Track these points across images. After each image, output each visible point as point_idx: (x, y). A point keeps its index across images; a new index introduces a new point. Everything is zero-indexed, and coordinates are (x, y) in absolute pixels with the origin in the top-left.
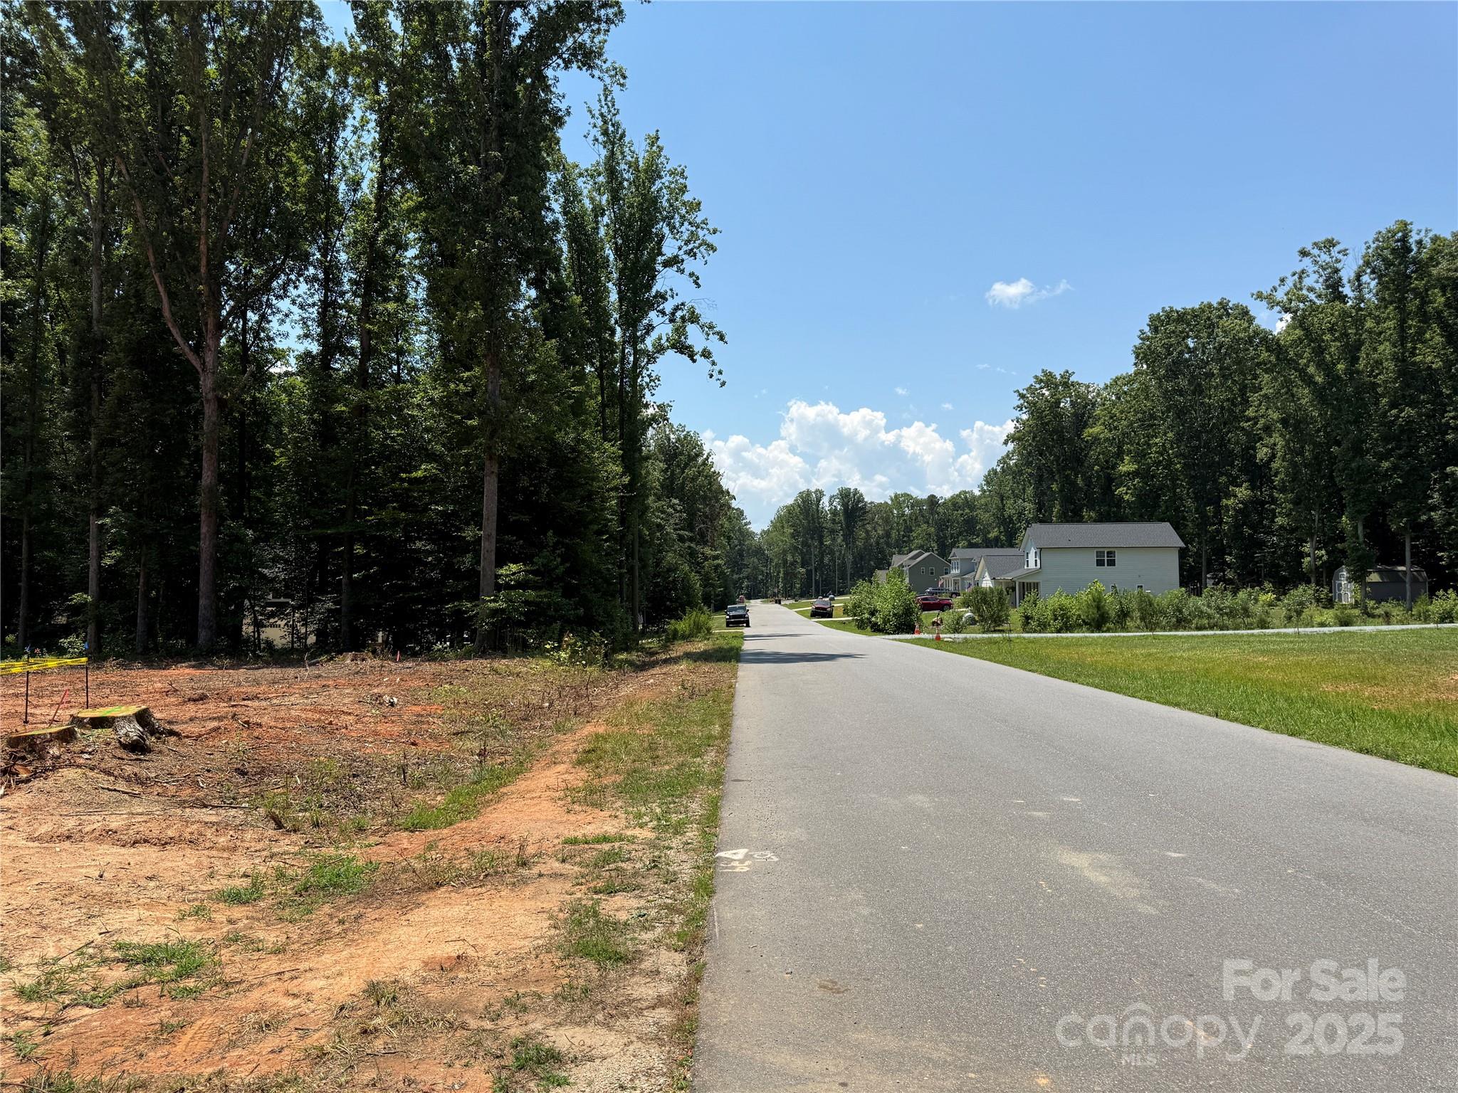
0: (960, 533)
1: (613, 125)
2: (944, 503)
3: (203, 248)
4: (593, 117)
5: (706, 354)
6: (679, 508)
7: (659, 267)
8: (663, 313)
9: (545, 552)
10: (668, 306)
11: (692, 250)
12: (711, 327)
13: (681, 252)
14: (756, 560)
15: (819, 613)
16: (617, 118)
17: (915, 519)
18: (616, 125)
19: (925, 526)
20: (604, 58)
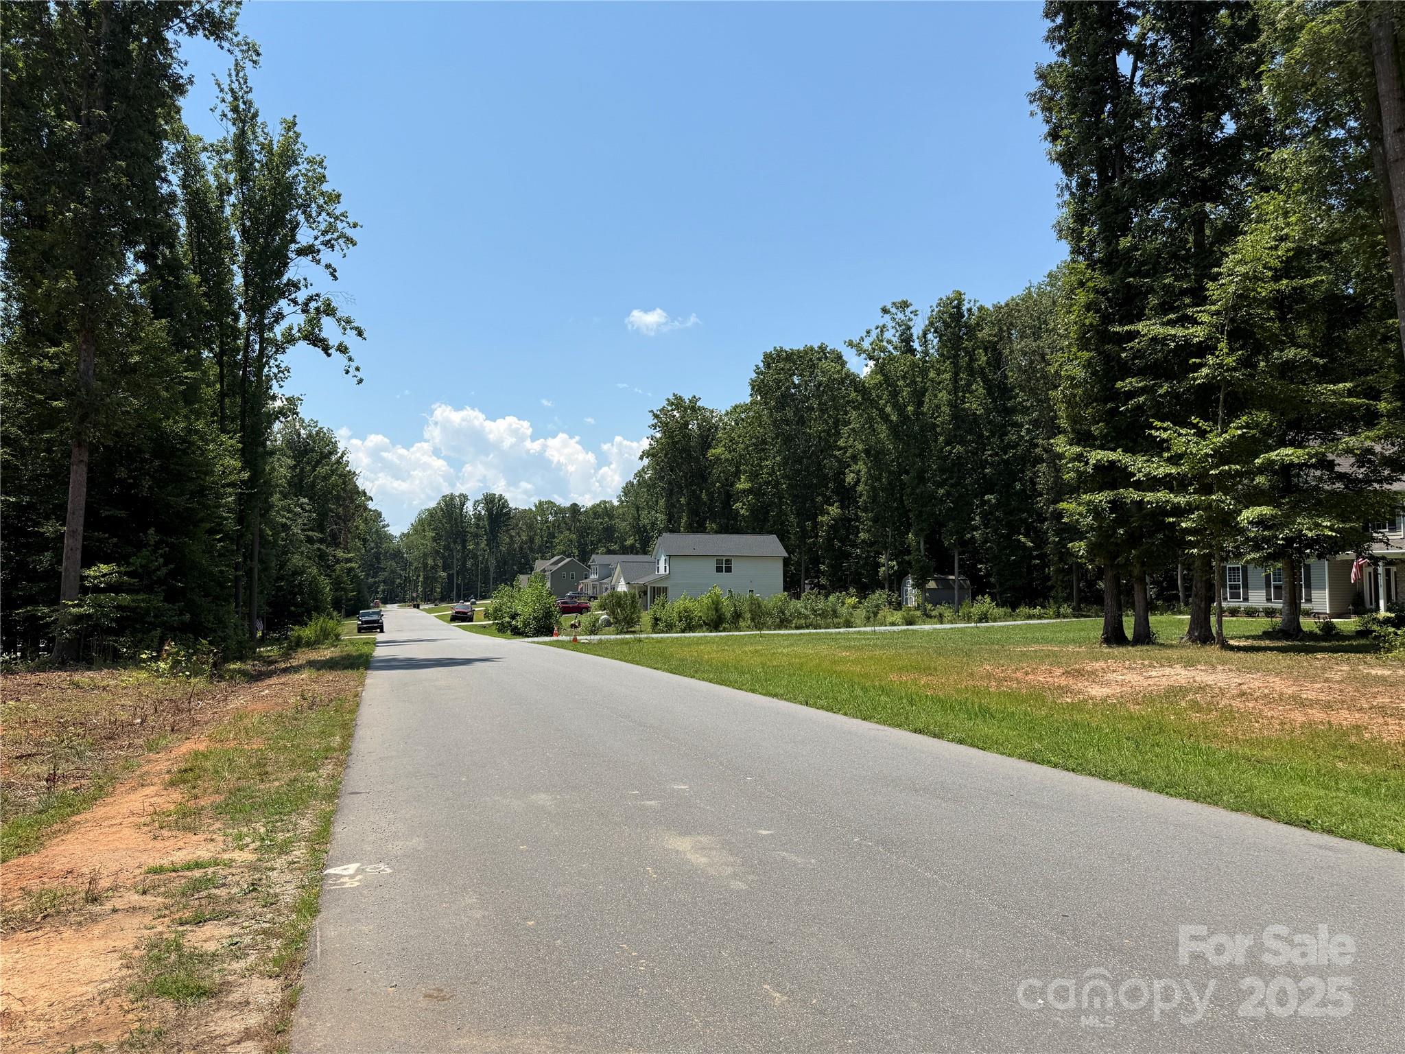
0: (600, 541)
1: (244, 103)
2: (586, 512)
4: (222, 90)
5: (342, 349)
6: (308, 508)
7: (292, 255)
8: (295, 302)
9: (145, 552)
10: (301, 296)
11: (329, 241)
12: (348, 321)
13: (317, 243)
14: (394, 564)
15: (458, 617)
16: (250, 96)
17: (558, 525)
18: (248, 104)
19: (567, 533)
20: (236, 30)
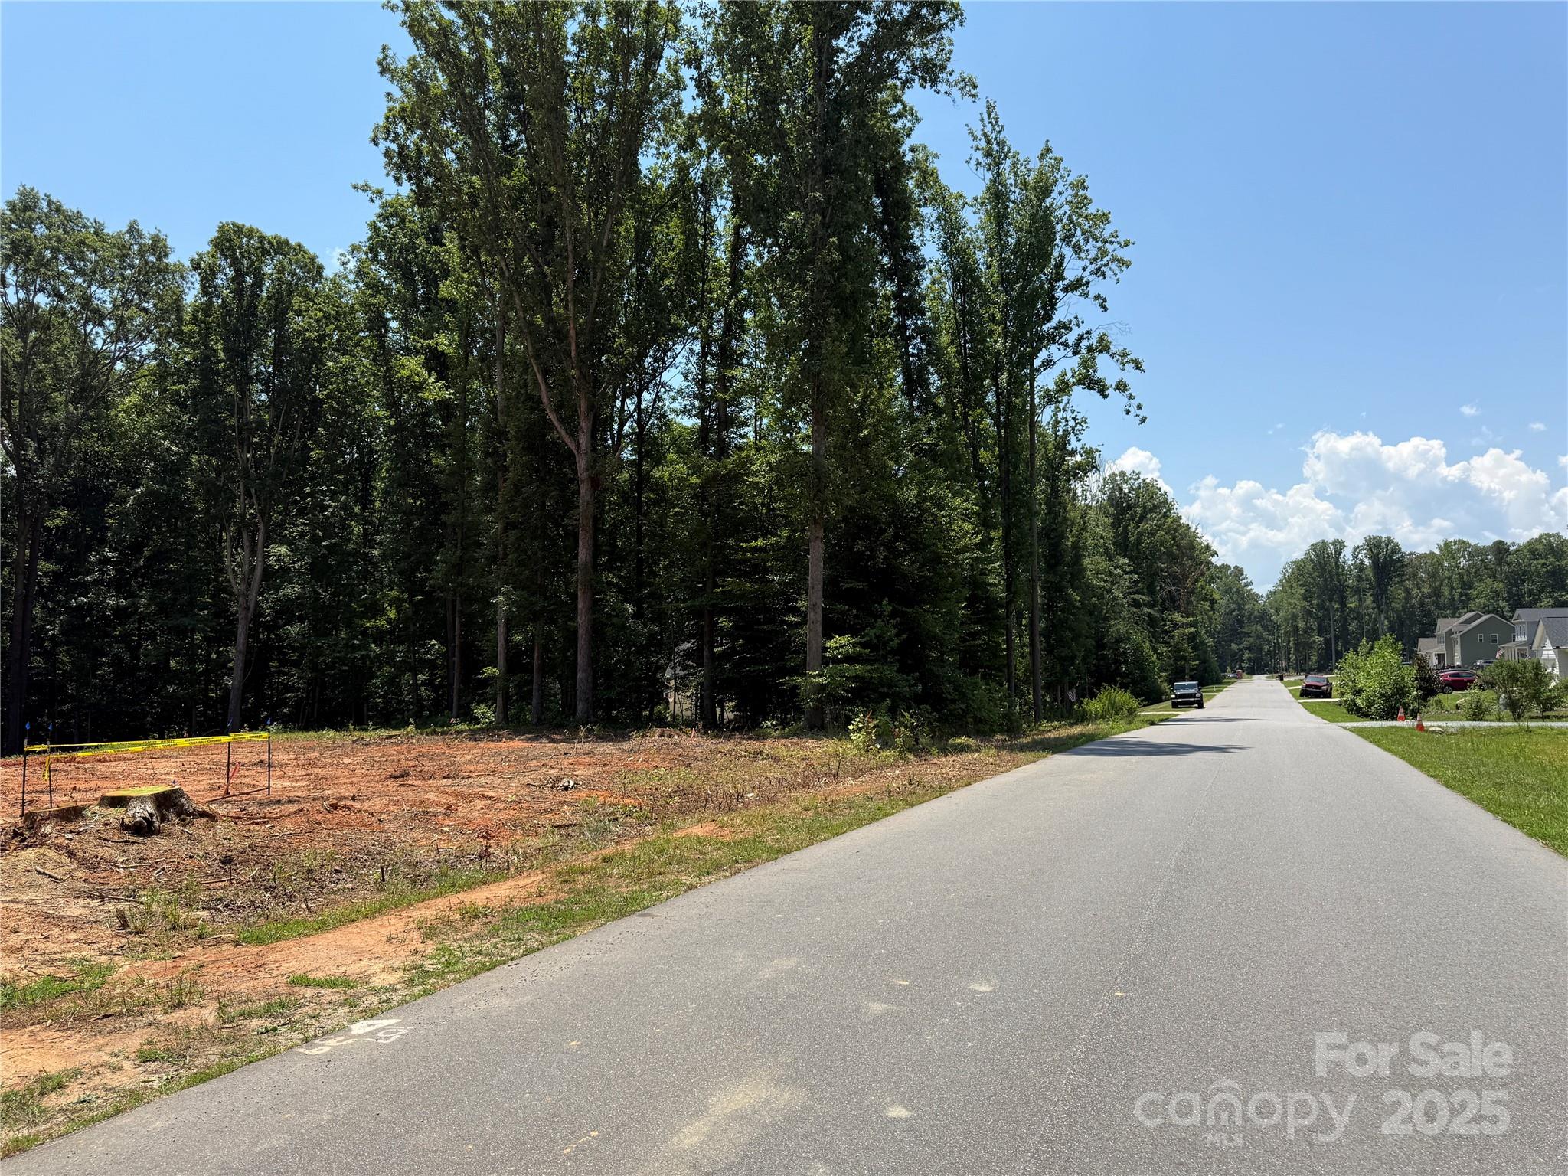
0: (1542, 590)
1: (998, 144)
2: (1517, 551)
3: (572, 333)
4: (975, 138)
5: (1121, 387)
6: (1128, 569)
7: (1059, 294)
8: (1066, 345)
9: (879, 623)
10: (1071, 338)
11: (1099, 268)
12: (1124, 355)
13: (1087, 273)
14: (1259, 628)
15: (1308, 692)
16: (1002, 135)
17: (1475, 572)
18: (1001, 143)
19: (1490, 581)
20: (948, 70)
